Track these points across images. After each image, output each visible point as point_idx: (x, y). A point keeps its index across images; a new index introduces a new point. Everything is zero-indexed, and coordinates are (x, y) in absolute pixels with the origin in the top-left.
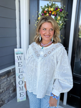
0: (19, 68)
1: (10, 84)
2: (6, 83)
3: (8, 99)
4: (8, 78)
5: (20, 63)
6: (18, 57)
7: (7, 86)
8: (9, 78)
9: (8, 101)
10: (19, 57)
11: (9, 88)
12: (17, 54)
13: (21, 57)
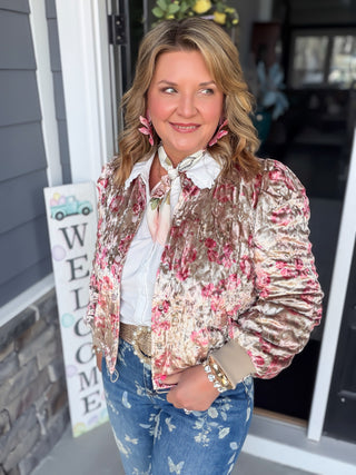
0: (75, 285)
1: (32, 378)
2: (11, 381)
3: (30, 455)
4: (18, 352)
5: (76, 265)
6: (64, 230)
7: (22, 392)
8: (26, 350)
9: (35, 462)
10: (70, 233)
11: (28, 400)
12: (60, 216)
13: (80, 230)
